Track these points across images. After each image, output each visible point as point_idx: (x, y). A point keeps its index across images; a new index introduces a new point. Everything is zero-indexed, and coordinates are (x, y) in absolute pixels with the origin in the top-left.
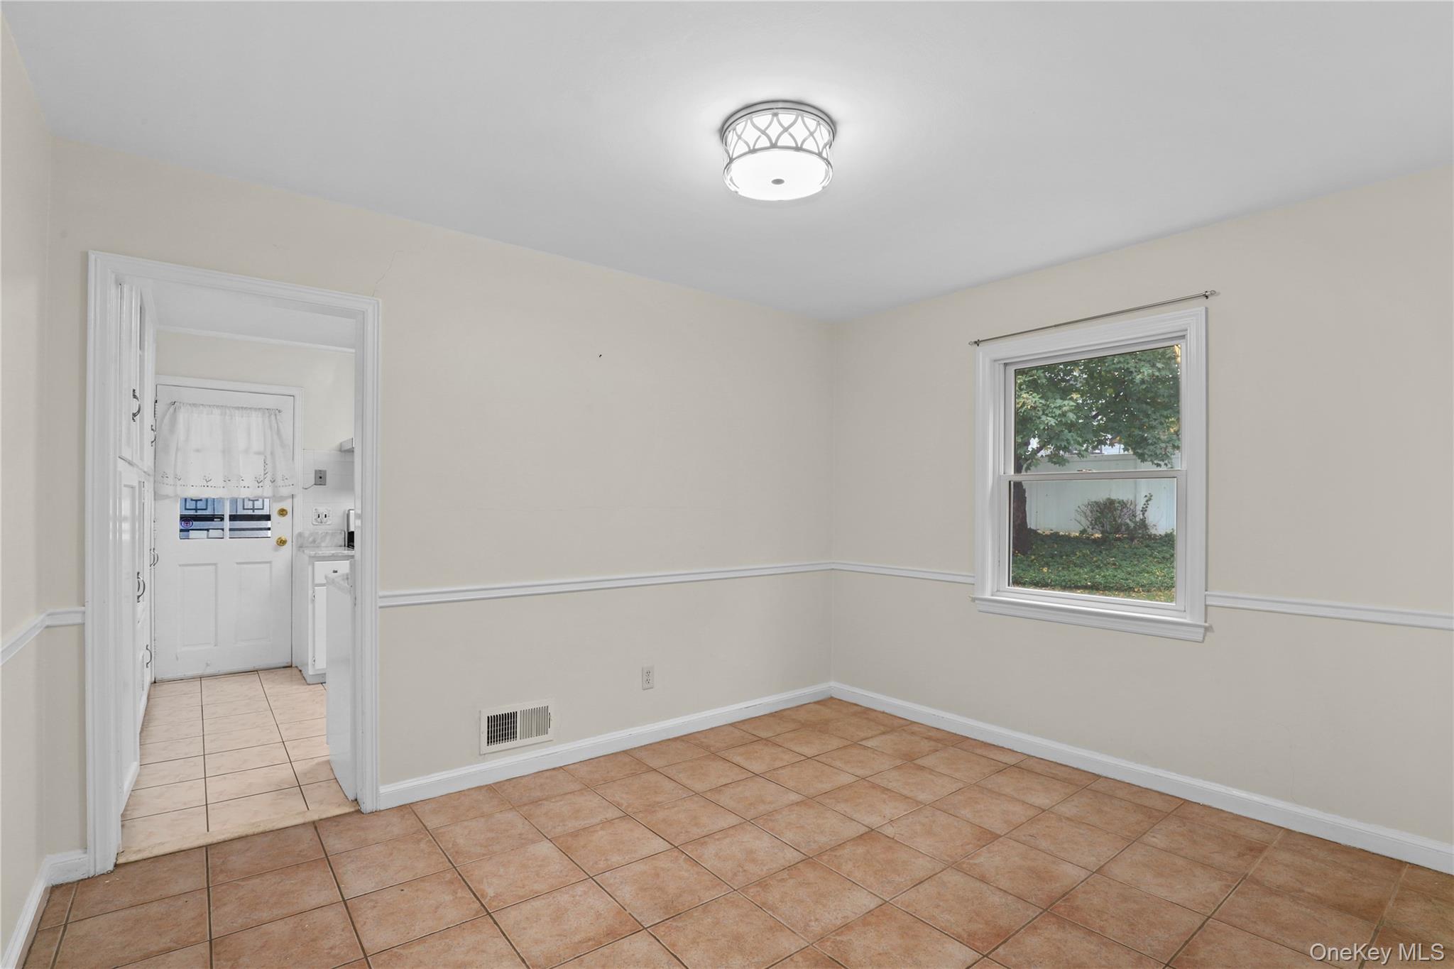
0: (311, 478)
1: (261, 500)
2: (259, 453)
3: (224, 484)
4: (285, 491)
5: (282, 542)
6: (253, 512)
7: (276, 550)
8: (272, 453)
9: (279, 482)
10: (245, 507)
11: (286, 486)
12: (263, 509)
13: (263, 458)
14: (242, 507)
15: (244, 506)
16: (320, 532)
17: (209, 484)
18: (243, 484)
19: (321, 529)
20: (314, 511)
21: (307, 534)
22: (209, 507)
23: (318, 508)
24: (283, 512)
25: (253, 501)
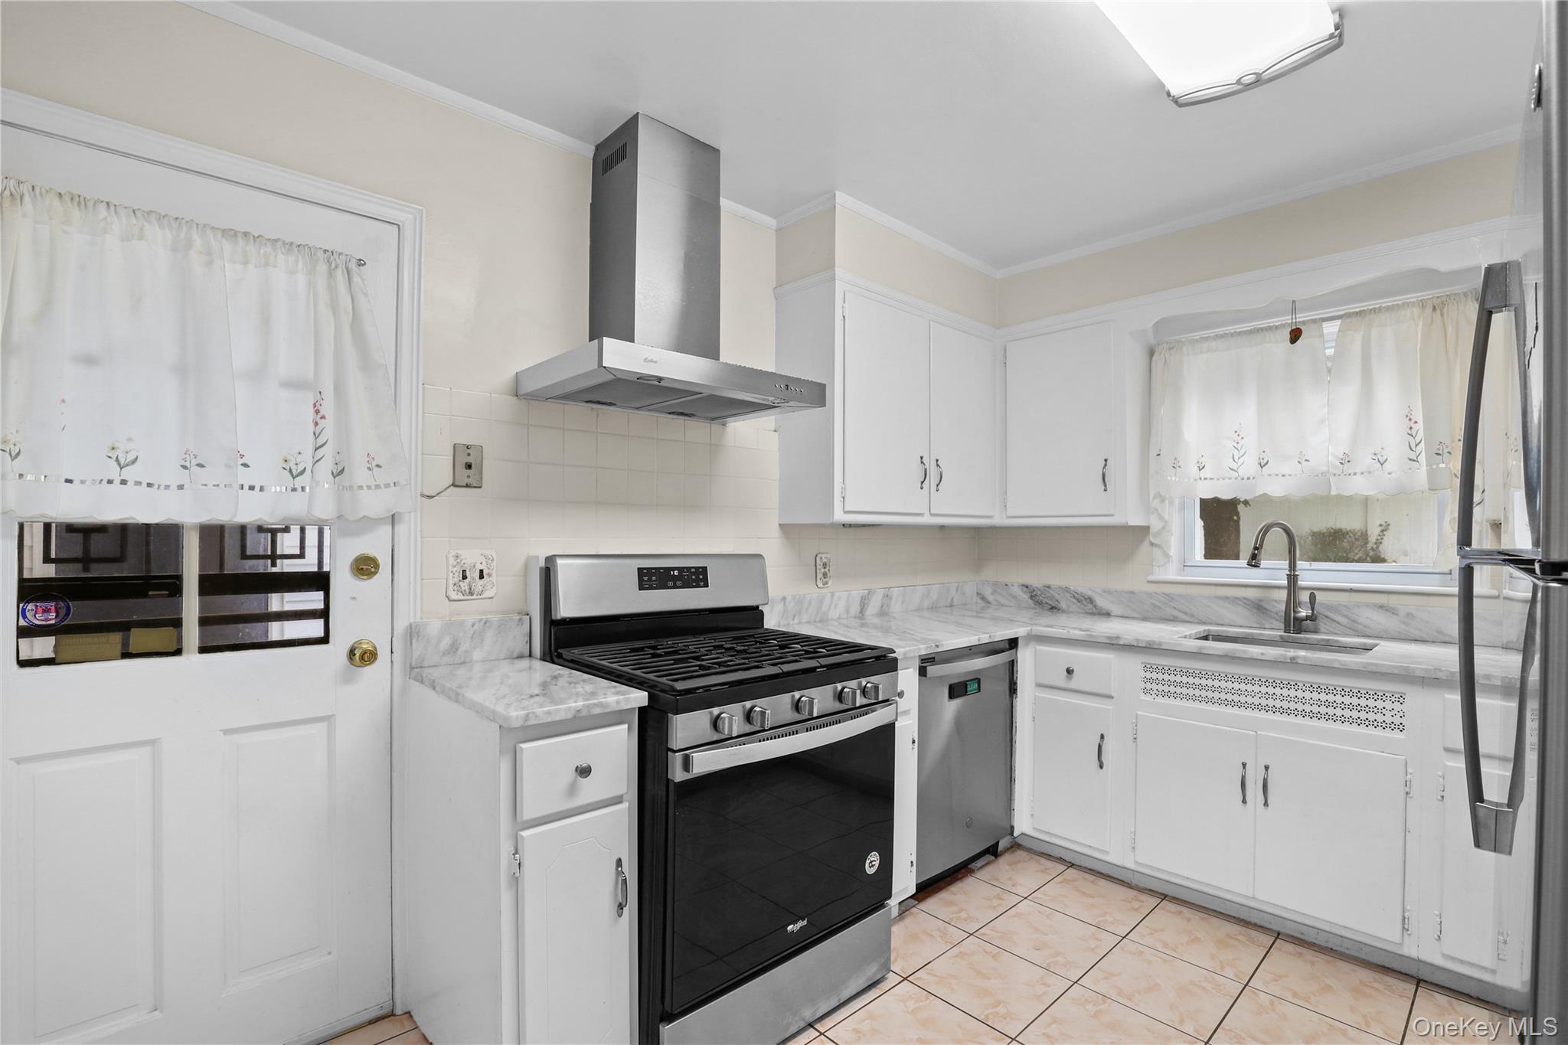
0: (442, 471)
1: (295, 531)
2: (294, 385)
3: (183, 477)
4: (373, 504)
5: (362, 656)
6: (274, 565)
7: (347, 679)
8: (339, 389)
9: (360, 474)
10: (249, 552)
11: (378, 487)
12: (302, 556)
13: (310, 398)
14: (238, 552)
15: (243, 547)
16: (470, 622)
17: (128, 473)
18: (246, 477)
19: (471, 611)
20: (452, 561)
21: (434, 627)
22: (130, 549)
23: (462, 553)
24: (365, 567)
25: (274, 532)
